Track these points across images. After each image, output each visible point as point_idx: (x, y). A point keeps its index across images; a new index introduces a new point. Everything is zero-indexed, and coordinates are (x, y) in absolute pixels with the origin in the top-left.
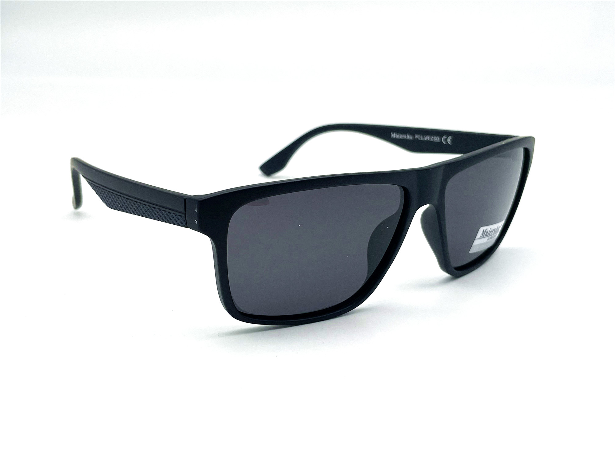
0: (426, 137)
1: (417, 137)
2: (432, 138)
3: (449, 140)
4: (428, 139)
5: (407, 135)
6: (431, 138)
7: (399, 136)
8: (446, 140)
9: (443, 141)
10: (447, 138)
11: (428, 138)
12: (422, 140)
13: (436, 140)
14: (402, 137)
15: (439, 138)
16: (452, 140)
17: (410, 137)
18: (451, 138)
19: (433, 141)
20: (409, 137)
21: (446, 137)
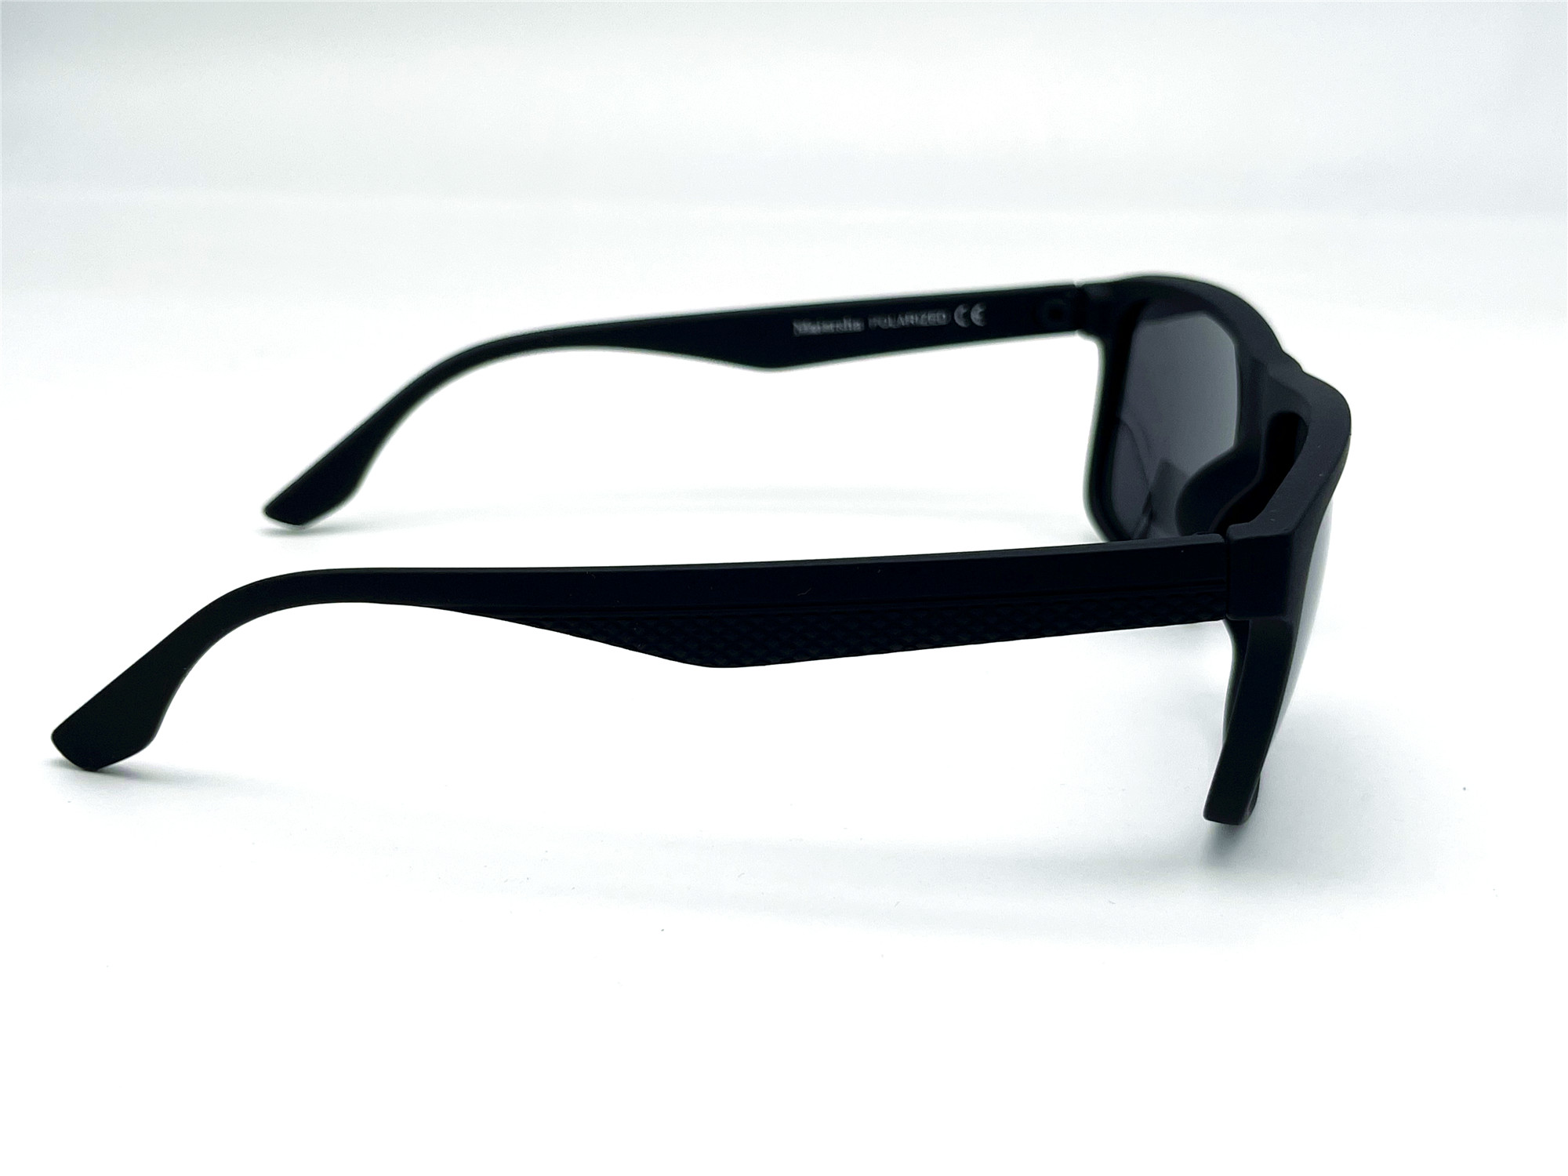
0: (903, 316)
1: (876, 322)
2: (923, 316)
3: (976, 316)
4: (912, 322)
5: (842, 322)
6: (920, 317)
7: (819, 328)
8: (967, 316)
9: (959, 317)
10: (971, 309)
11: (911, 319)
12: (895, 327)
13: (937, 323)
14: (829, 327)
15: (944, 316)
16: (985, 315)
17: (857, 326)
18: (980, 310)
19: (926, 324)
20: (850, 326)
21: (964, 308)
